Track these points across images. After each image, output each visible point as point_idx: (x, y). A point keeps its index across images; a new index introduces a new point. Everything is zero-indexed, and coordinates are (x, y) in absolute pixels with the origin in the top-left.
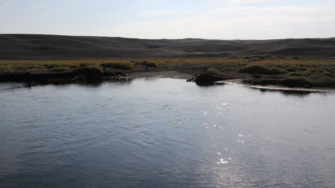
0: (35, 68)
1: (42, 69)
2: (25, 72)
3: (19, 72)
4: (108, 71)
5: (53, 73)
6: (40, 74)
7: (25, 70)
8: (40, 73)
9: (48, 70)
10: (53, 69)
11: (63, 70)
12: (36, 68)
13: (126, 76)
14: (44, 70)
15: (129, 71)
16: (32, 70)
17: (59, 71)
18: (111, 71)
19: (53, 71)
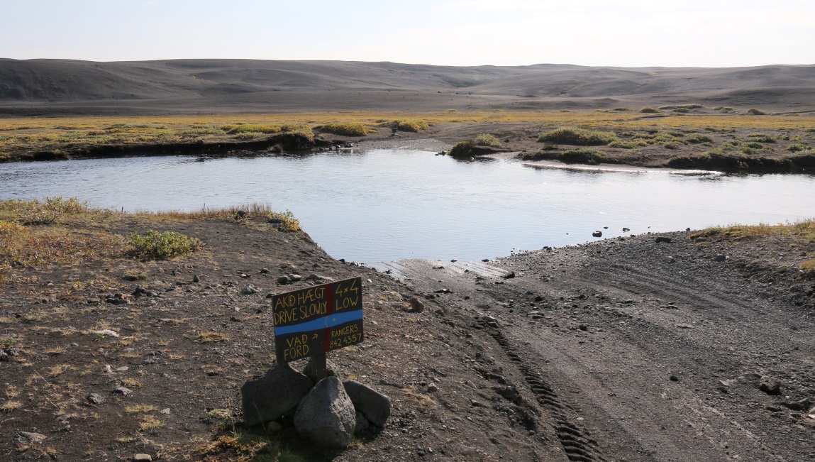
0: (209, 133)
1: (221, 135)
2: (196, 140)
3: (188, 141)
4: (322, 138)
5: (236, 142)
6: (218, 144)
7: (195, 137)
8: (218, 141)
9: (228, 136)
10: (237, 135)
11: (252, 137)
12: (212, 133)
13: (351, 146)
14: (223, 137)
15: (358, 138)
16: (206, 137)
17: (245, 138)
18: (326, 140)
19: (236, 138)
